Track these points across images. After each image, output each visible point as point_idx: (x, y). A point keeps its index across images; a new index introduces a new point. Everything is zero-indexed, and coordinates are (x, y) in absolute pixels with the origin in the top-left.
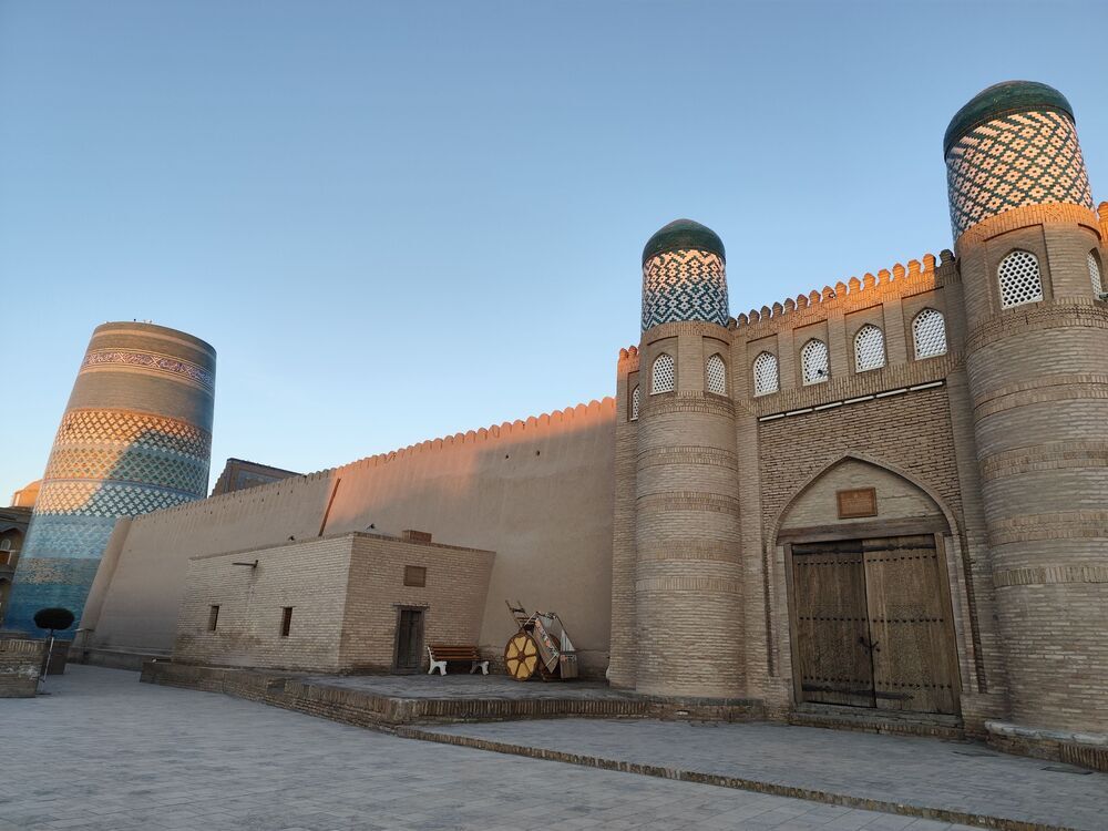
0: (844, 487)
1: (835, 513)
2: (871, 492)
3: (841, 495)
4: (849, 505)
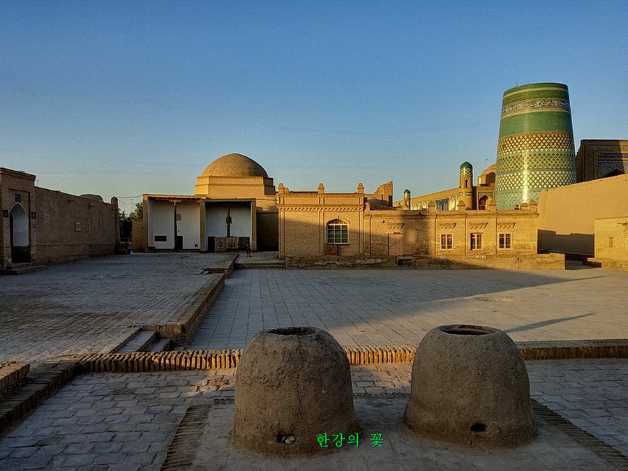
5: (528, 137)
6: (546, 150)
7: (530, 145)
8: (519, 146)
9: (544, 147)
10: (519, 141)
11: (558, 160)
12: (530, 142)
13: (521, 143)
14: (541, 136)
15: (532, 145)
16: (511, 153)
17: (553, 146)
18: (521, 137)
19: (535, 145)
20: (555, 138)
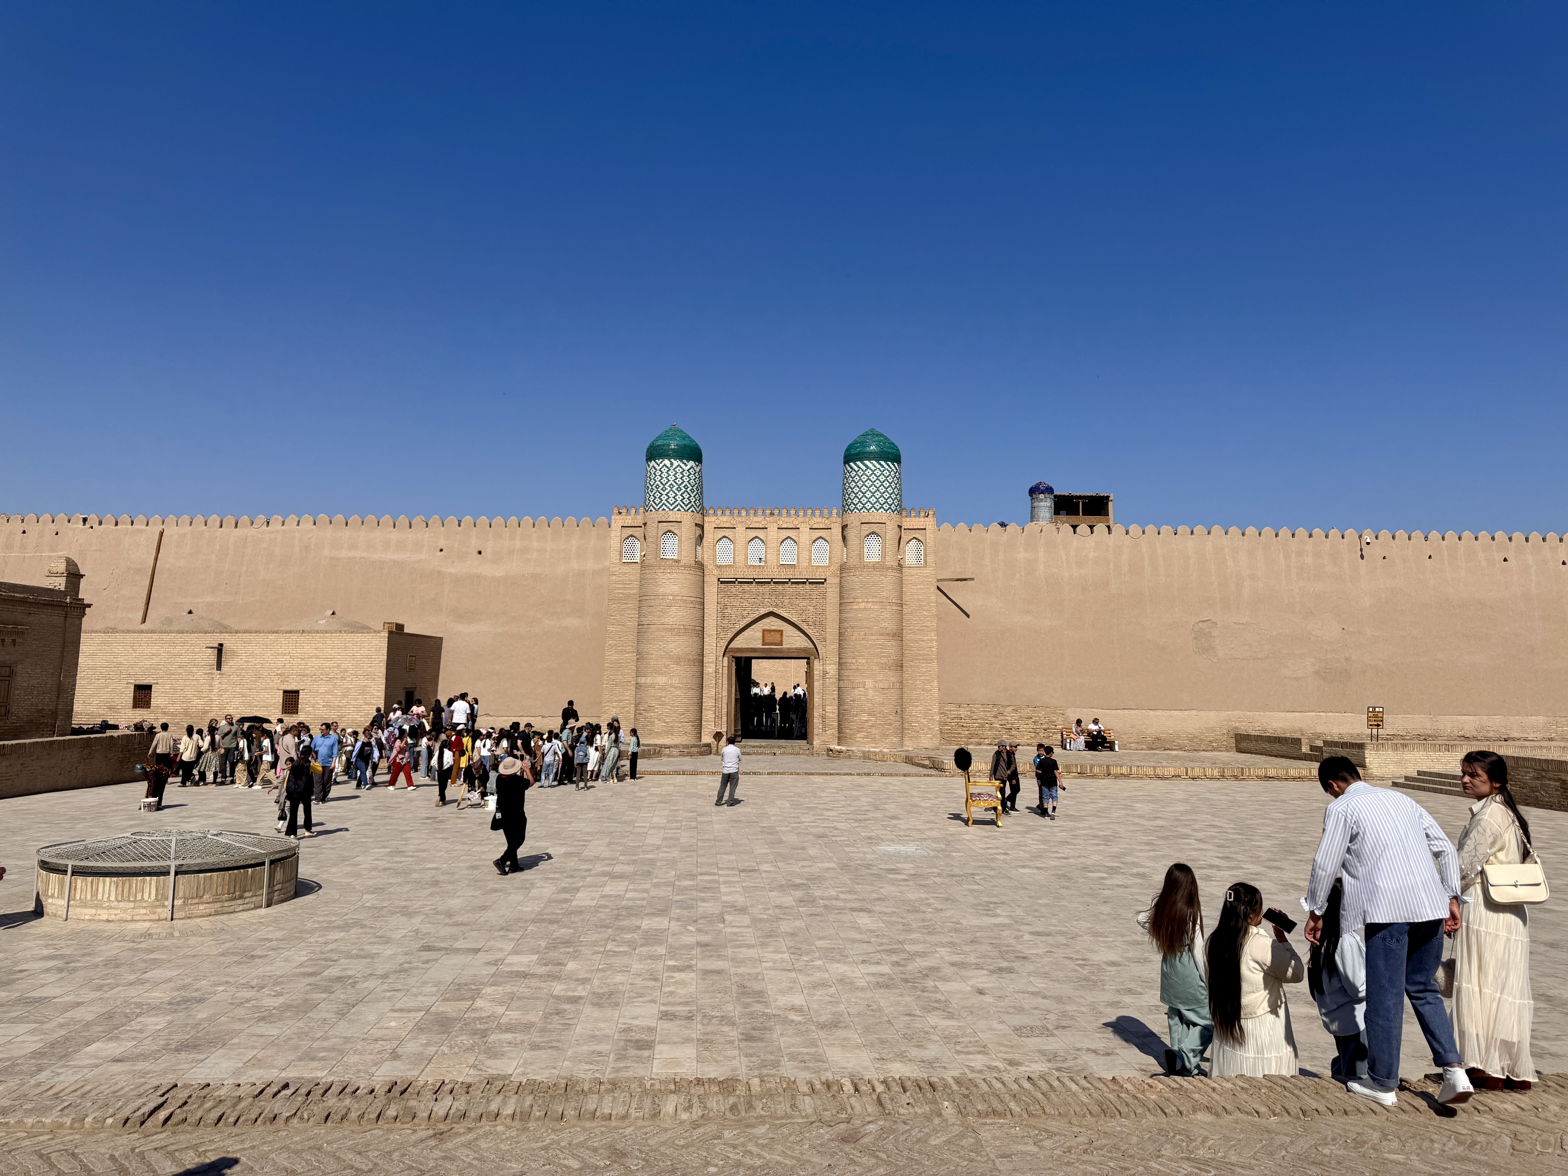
0: (766, 628)
1: (761, 641)
2: (781, 632)
3: (764, 631)
4: (768, 638)
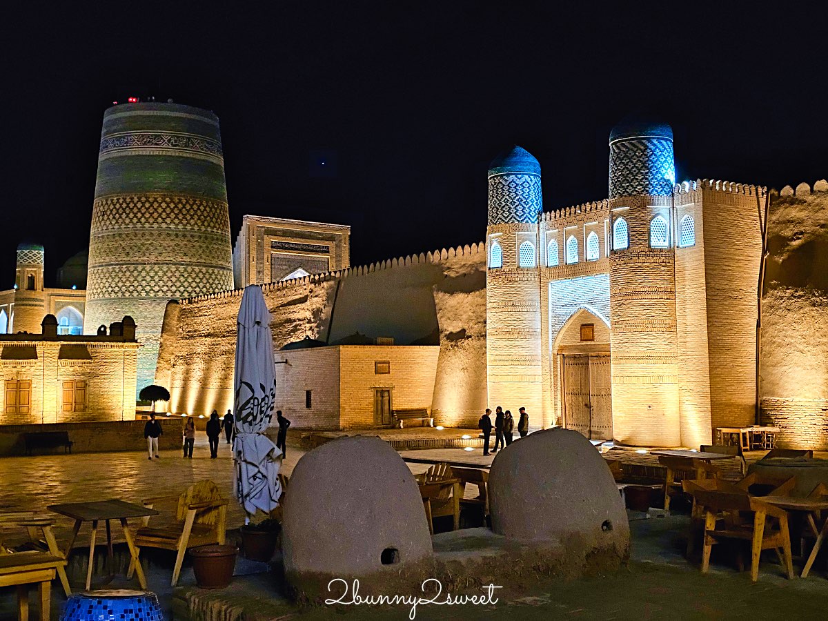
0: (583, 323)
1: (579, 337)
2: (593, 327)
3: (582, 328)
4: (584, 335)
5: (147, 201)
6: (180, 227)
7: (151, 214)
8: (131, 215)
9: (177, 221)
10: (131, 205)
11: (201, 247)
12: (151, 210)
13: (135, 210)
14: (172, 201)
15: (156, 215)
16: (117, 227)
17: (192, 222)
18: (136, 199)
19: (160, 215)
20: (195, 207)
